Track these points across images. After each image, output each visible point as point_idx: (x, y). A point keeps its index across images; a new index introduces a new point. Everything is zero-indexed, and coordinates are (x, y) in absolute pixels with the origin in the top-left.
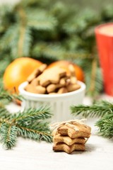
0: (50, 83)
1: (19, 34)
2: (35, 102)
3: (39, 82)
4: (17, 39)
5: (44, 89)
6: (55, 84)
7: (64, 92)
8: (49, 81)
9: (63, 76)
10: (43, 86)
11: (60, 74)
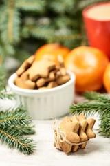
0: (39, 77)
1: (8, 16)
2: (26, 98)
3: (28, 76)
4: (6, 22)
5: (33, 84)
6: (45, 78)
7: (54, 86)
8: (38, 75)
9: (52, 69)
10: (33, 81)
11: (49, 68)
